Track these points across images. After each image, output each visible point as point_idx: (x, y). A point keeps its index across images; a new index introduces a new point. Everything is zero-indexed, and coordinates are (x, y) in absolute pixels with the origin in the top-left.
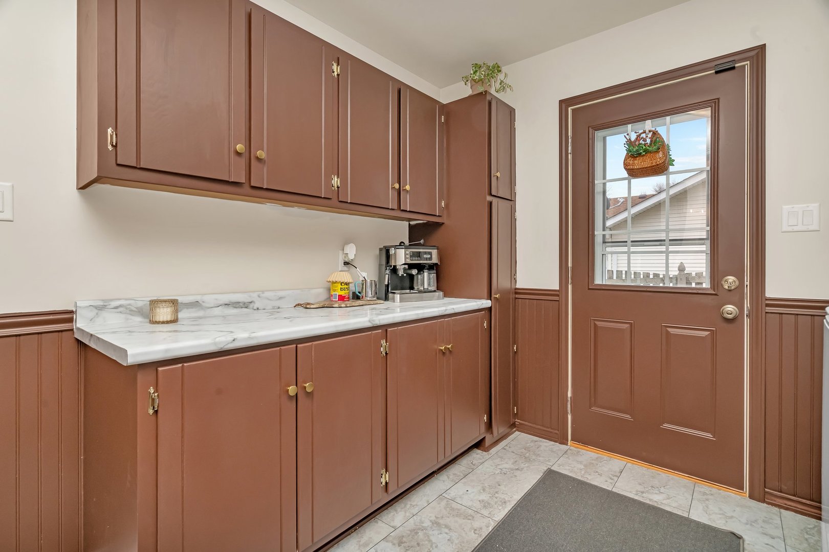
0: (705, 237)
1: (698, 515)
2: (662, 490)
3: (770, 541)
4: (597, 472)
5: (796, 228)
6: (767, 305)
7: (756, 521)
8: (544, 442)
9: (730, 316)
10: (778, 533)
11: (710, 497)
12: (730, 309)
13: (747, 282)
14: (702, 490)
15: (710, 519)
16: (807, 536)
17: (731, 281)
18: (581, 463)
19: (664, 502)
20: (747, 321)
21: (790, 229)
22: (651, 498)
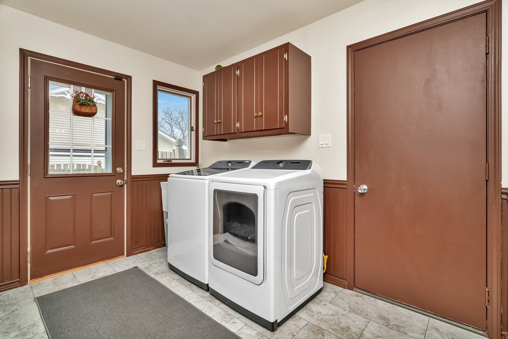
0: (104, 150)
1: (119, 270)
2: (99, 271)
3: (143, 263)
4: (63, 283)
5: (140, 149)
6: (132, 178)
7: (134, 261)
8: (6, 293)
9: (121, 184)
10: (142, 260)
11: (116, 263)
12: (119, 181)
13: (126, 170)
14: (111, 263)
15: (124, 269)
16: (148, 257)
17: (119, 170)
18: (49, 285)
19: (105, 274)
20: (125, 185)
21: (138, 149)
22: (99, 276)
